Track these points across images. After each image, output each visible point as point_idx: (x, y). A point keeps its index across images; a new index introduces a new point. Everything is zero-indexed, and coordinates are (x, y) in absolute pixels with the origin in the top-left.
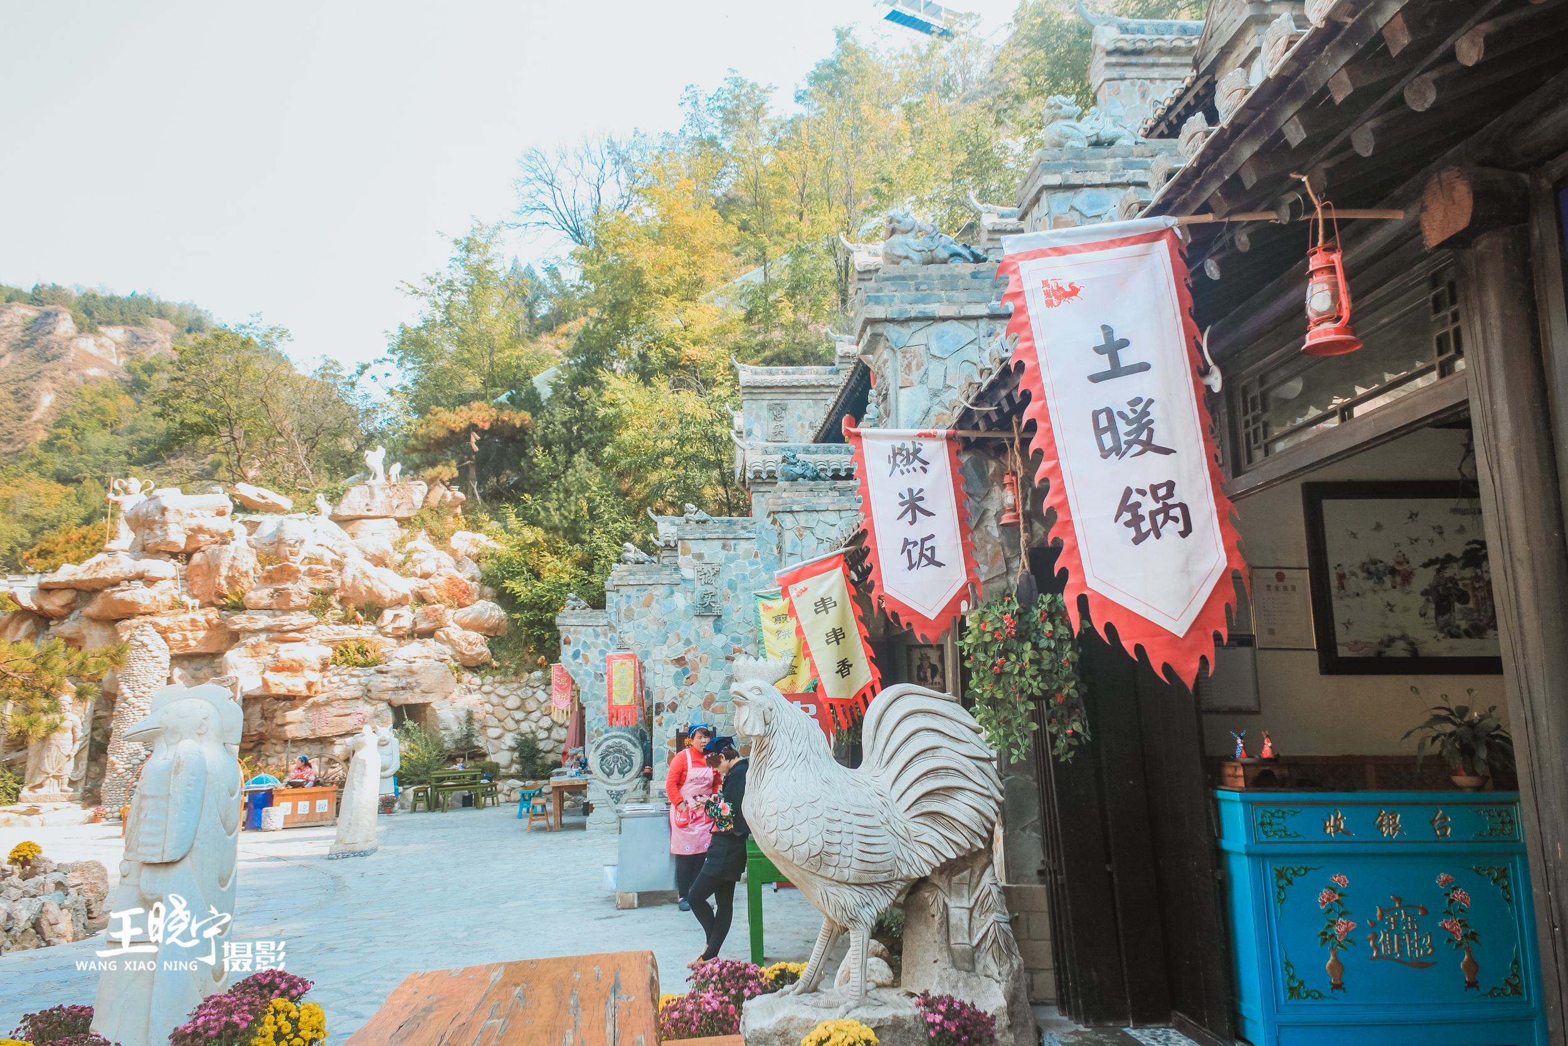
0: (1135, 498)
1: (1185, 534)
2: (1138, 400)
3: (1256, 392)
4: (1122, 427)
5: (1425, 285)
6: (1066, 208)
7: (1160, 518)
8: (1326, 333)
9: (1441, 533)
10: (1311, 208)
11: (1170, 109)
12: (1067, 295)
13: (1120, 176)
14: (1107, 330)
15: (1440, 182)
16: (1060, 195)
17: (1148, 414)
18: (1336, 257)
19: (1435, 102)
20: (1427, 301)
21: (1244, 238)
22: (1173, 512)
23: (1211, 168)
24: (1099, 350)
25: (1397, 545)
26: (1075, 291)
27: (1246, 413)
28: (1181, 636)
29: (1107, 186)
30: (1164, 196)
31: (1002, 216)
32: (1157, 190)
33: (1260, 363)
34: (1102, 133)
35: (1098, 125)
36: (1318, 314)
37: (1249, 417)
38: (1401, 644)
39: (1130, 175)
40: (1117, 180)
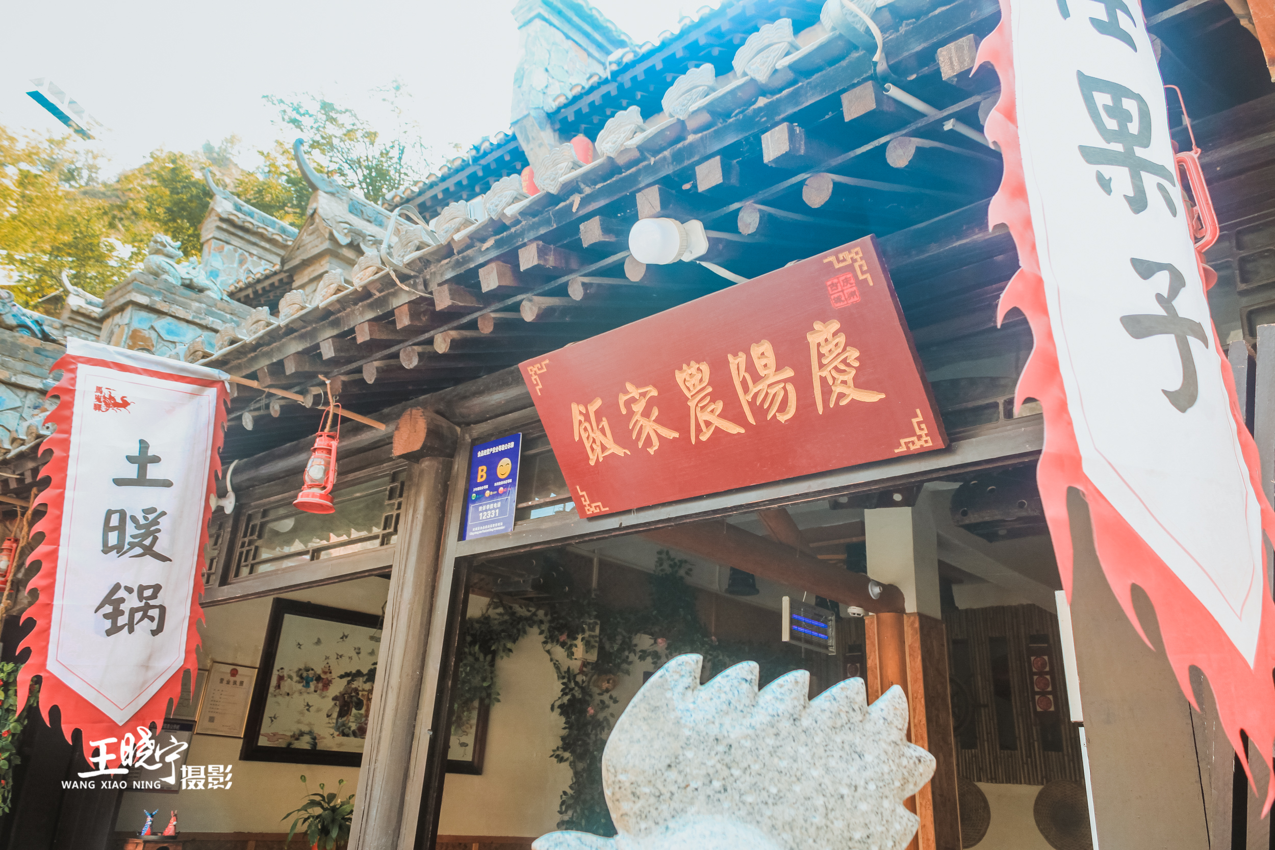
0: (121, 593)
1: (154, 633)
2: (153, 510)
3: (257, 521)
4: (130, 529)
5: (387, 478)
6: (145, 326)
7: (138, 615)
8: (314, 496)
9: (358, 653)
10: (327, 403)
11: (259, 281)
12: (117, 405)
13: (201, 319)
14: (144, 445)
15: (411, 415)
16: (144, 314)
17: (158, 523)
18: (334, 444)
19: (415, 367)
20: (386, 490)
21: (277, 407)
22: (151, 612)
23: (265, 349)
24: (130, 459)
25: (327, 658)
26: (125, 404)
27: (245, 536)
28: (121, 724)
29: (188, 322)
30: (225, 355)
31: (90, 303)
32: (221, 349)
33: (267, 500)
34: (195, 280)
35: (193, 272)
36: (312, 480)
37: (246, 540)
38: (307, 738)
39: (210, 321)
40: (197, 321)
